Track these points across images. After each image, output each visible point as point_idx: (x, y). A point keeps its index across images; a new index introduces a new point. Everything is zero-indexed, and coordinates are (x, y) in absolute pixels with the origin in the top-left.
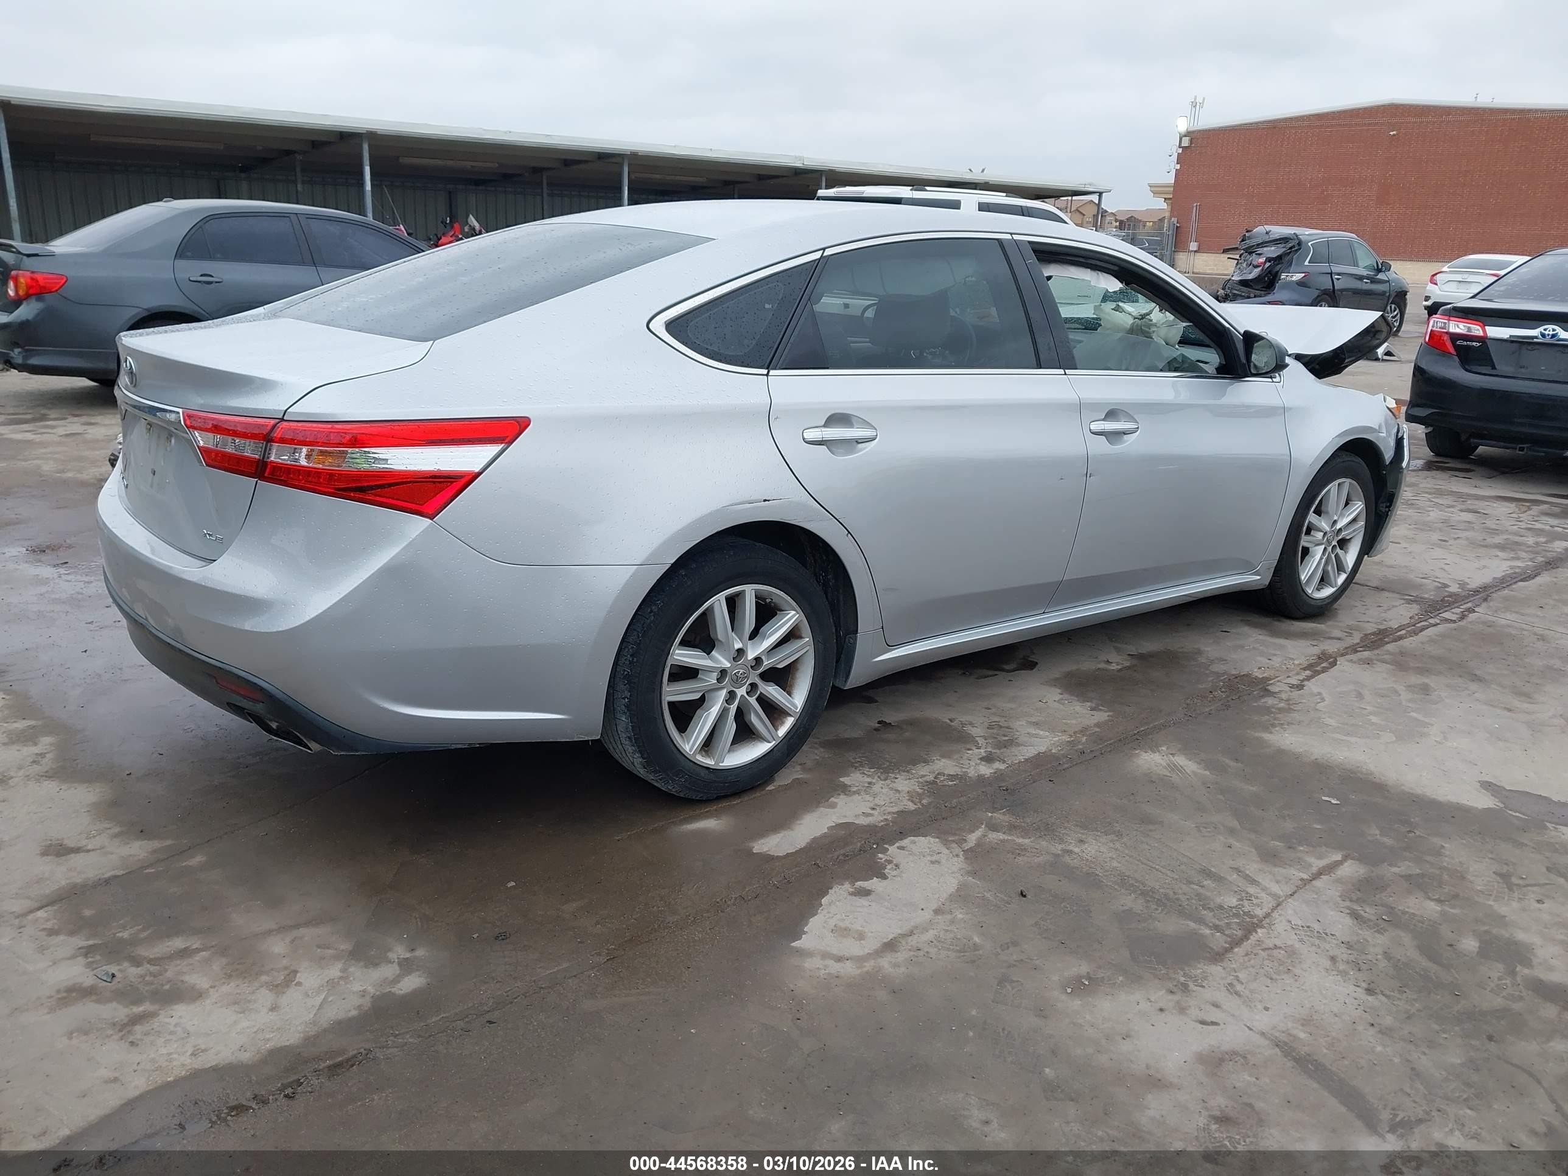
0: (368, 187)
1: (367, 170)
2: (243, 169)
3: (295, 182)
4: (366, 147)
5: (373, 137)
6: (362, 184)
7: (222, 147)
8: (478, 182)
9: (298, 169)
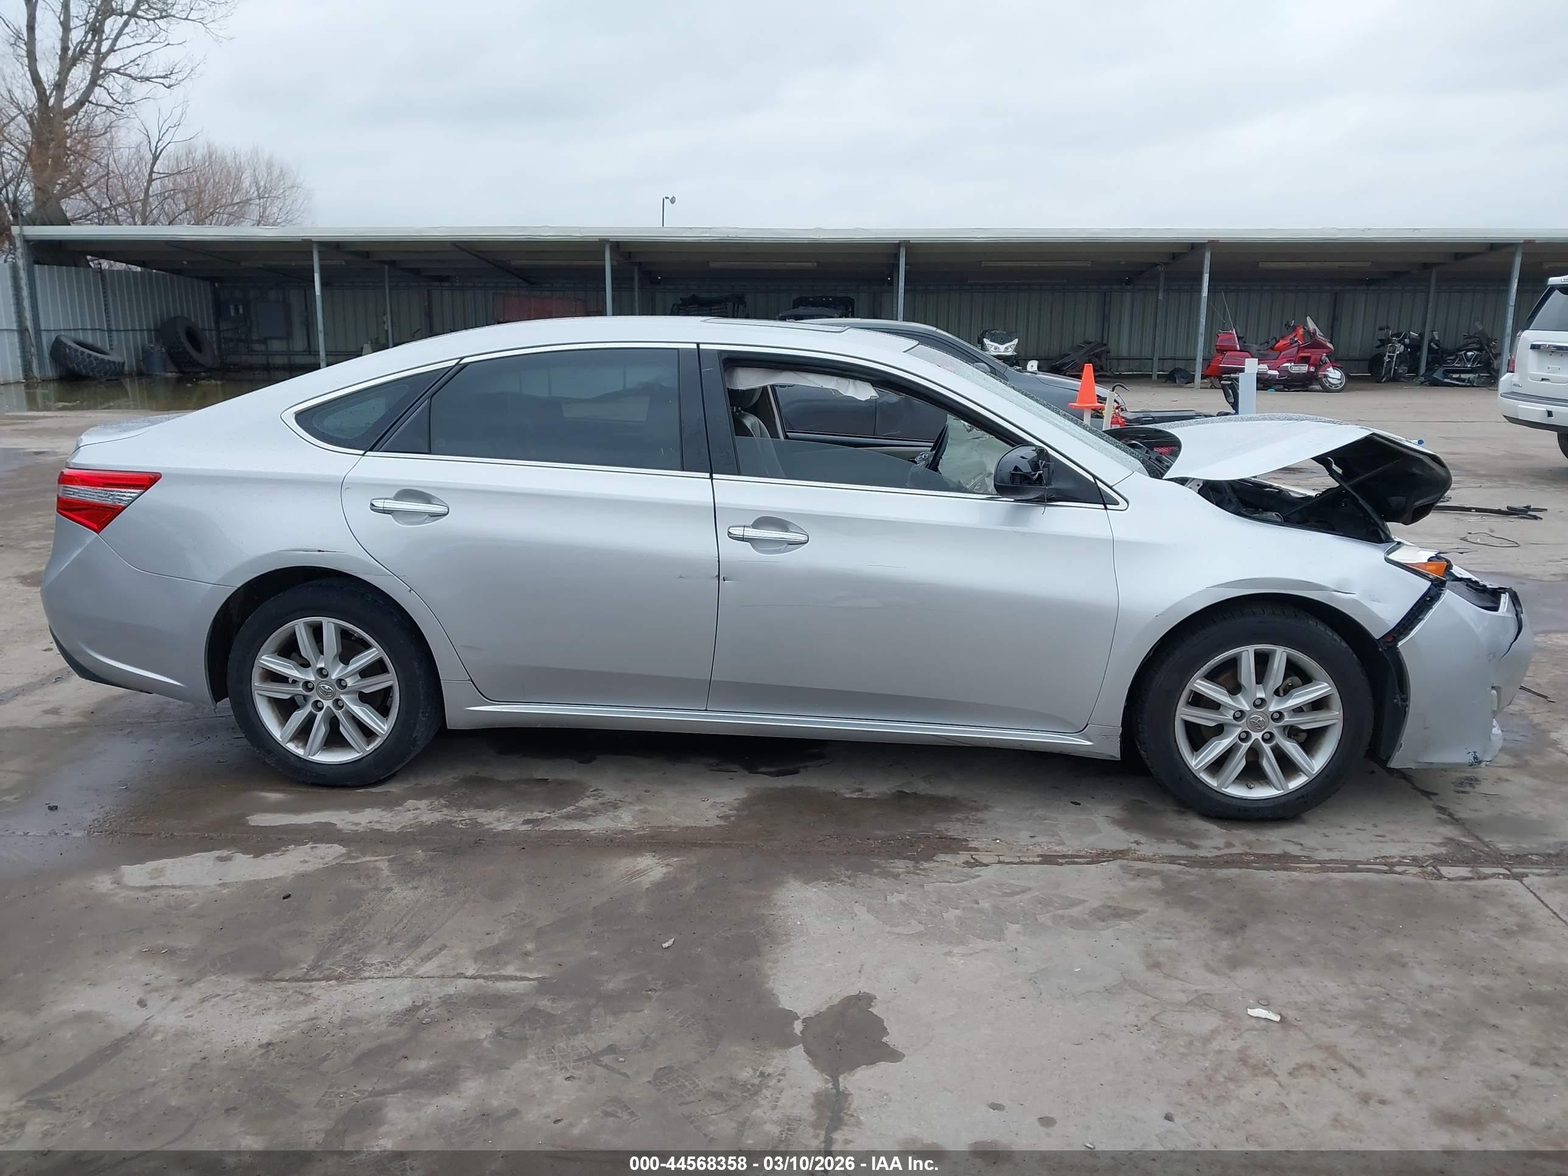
0: (1205, 293)
1: (1206, 277)
2: (1128, 283)
3: (1157, 290)
4: (1208, 255)
5: (1216, 246)
6: (1200, 291)
7: (1089, 265)
8: (1370, 282)
9: (1162, 279)
